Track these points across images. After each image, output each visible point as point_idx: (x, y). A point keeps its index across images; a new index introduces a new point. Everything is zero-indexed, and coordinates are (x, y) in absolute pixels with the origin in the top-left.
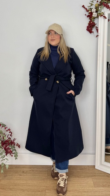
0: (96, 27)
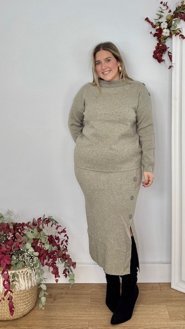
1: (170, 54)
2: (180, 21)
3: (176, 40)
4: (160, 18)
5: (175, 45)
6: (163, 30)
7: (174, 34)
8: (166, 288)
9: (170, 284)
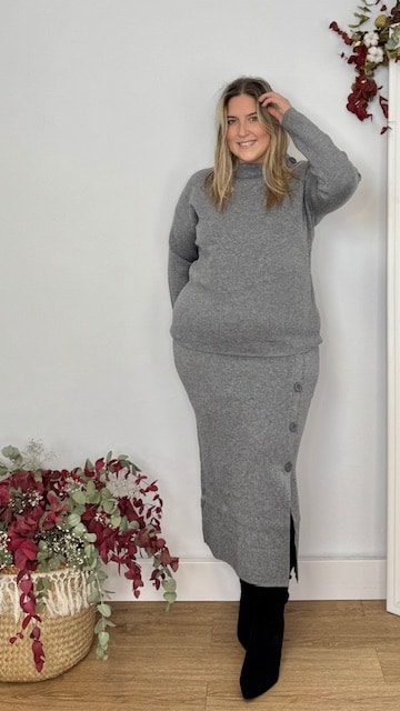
0: (381, 99)
1: (383, 102)
3: (396, 70)
4: (361, 23)
5: (395, 82)
6: (370, 50)
7: (392, 57)
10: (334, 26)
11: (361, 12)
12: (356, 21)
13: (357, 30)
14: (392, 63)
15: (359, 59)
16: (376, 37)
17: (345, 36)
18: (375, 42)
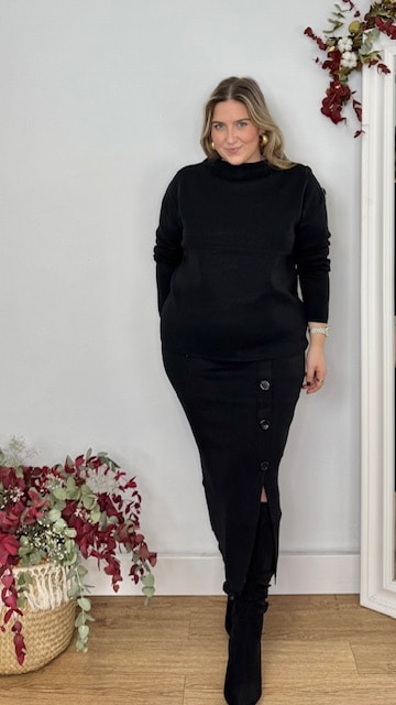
0: (355, 102)
1: (357, 106)
2: (378, 36)
3: (370, 75)
4: (336, 28)
5: (368, 87)
6: (344, 55)
7: (366, 62)
8: (349, 605)
9: (357, 597)
10: (308, 32)
11: (335, 18)
12: (330, 27)
13: (331, 35)
14: (365, 68)
15: (333, 63)
16: (350, 42)
17: (319, 41)
18: (348, 47)
